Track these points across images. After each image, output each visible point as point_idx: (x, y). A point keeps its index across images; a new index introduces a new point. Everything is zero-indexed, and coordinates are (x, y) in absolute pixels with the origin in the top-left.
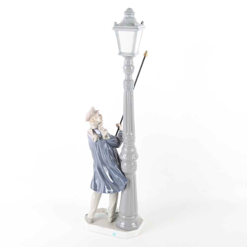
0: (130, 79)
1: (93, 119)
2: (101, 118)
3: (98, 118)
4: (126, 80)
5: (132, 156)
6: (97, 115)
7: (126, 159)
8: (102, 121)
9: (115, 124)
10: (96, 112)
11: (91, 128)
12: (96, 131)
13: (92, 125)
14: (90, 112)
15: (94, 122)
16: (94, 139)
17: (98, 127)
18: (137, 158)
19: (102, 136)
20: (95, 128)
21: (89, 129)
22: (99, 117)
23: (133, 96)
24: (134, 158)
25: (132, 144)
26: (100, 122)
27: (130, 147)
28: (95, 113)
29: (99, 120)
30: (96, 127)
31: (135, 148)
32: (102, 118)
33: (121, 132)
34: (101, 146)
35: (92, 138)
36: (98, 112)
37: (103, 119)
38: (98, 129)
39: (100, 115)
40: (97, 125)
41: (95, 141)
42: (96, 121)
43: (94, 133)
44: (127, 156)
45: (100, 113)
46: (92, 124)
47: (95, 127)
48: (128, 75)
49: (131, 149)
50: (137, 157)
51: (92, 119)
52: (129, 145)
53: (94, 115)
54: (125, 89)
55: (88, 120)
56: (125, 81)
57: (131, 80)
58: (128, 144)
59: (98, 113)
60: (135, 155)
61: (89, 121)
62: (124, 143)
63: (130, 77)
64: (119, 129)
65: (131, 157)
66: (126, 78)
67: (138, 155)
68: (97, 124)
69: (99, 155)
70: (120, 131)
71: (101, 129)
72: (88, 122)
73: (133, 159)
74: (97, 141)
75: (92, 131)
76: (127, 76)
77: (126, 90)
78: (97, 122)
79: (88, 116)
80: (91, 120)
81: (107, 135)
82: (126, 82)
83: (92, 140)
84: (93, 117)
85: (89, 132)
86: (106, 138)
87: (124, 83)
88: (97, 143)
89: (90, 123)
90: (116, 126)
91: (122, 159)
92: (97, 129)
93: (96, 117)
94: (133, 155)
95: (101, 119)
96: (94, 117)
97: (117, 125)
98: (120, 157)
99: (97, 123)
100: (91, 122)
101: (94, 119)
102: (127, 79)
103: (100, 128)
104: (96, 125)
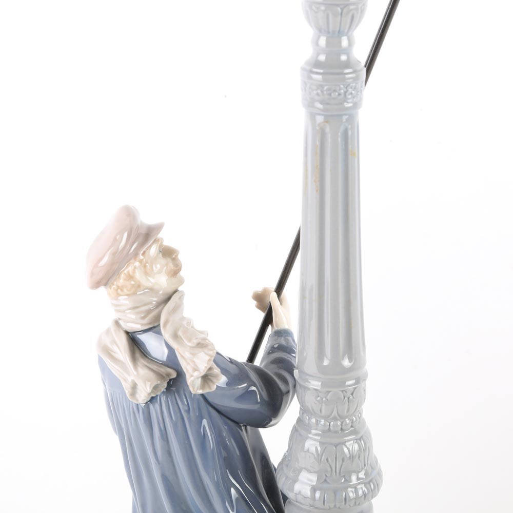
0: (344, 58)
1: (130, 277)
2: (171, 266)
3: (157, 267)
4: (318, 64)
5: (348, 480)
6: (154, 250)
7: (318, 495)
8: (181, 282)
9: (251, 294)
10: (148, 235)
11: (117, 323)
12: (149, 341)
13: (124, 312)
14: (115, 240)
15: (135, 293)
16: (134, 387)
17: (158, 318)
18: (377, 486)
19: (180, 374)
20: (139, 327)
21: (108, 331)
22: (162, 261)
23: (356, 154)
24: (360, 492)
25: (351, 411)
26: (170, 290)
27: (336, 432)
28: (140, 239)
29: (162, 282)
30: (146, 321)
31: (363, 438)
32: (179, 270)
33: (282, 341)
34: (175, 425)
35: (125, 380)
36: (160, 235)
37: (182, 273)
38: (159, 333)
39: (168, 253)
40: (151, 306)
41: (143, 396)
42: (149, 285)
43: (138, 355)
44: (324, 479)
45: (167, 238)
46: (124, 301)
47: (143, 318)
48: (334, 32)
49: (344, 443)
50: (373, 484)
51: (122, 275)
52: (335, 419)
53: (136, 255)
54: (312, 116)
55: (105, 279)
56: (312, 72)
57: (347, 64)
58: (326, 418)
59: (156, 241)
60: (366, 474)
61: (106, 285)
62: (304, 410)
63: (345, 42)
64: (268, 320)
65: (346, 489)
66: (318, 54)
67: (380, 474)
68: (150, 303)
69: (165, 478)
70: (279, 333)
71: (175, 336)
72: (102, 289)
73: (351, 495)
74: (152, 399)
75: (123, 341)
76: (323, 41)
77: (320, 119)
78: (151, 290)
79: (101, 259)
80: (121, 281)
81: (210, 369)
82: (319, 77)
83: (128, 391)
84: (130, 269)
85: (109, 345)
86: (203, 387)
87: (305, 83)
88: (154, 409)
89: (116, 299)
90: (255, 303)
91: (290, 495)
92: (154, 328)
93: (145, 266)
94: (354, 478)
95: (175, 272)
96: (137, 264)
97: (261, 300)
98: (282, 484)
99: (155, 300)
100: (119, 295)
101: (138, 275)
102: (322, 58)
103: (169, 326)
104: (149, 312)
